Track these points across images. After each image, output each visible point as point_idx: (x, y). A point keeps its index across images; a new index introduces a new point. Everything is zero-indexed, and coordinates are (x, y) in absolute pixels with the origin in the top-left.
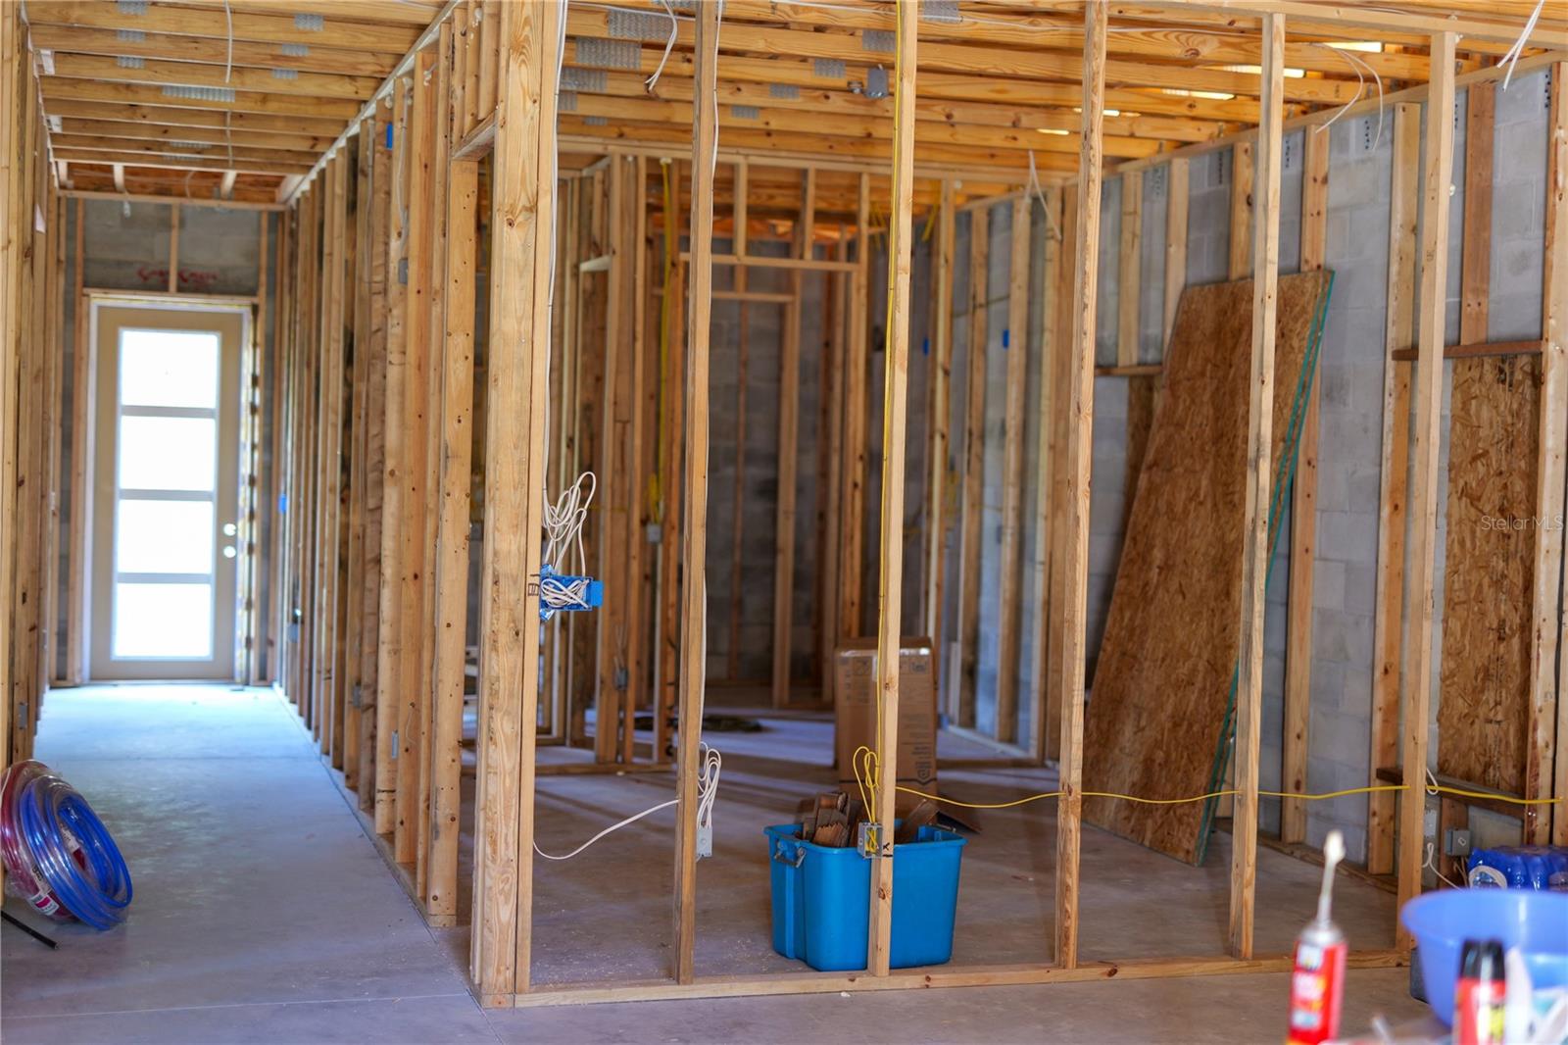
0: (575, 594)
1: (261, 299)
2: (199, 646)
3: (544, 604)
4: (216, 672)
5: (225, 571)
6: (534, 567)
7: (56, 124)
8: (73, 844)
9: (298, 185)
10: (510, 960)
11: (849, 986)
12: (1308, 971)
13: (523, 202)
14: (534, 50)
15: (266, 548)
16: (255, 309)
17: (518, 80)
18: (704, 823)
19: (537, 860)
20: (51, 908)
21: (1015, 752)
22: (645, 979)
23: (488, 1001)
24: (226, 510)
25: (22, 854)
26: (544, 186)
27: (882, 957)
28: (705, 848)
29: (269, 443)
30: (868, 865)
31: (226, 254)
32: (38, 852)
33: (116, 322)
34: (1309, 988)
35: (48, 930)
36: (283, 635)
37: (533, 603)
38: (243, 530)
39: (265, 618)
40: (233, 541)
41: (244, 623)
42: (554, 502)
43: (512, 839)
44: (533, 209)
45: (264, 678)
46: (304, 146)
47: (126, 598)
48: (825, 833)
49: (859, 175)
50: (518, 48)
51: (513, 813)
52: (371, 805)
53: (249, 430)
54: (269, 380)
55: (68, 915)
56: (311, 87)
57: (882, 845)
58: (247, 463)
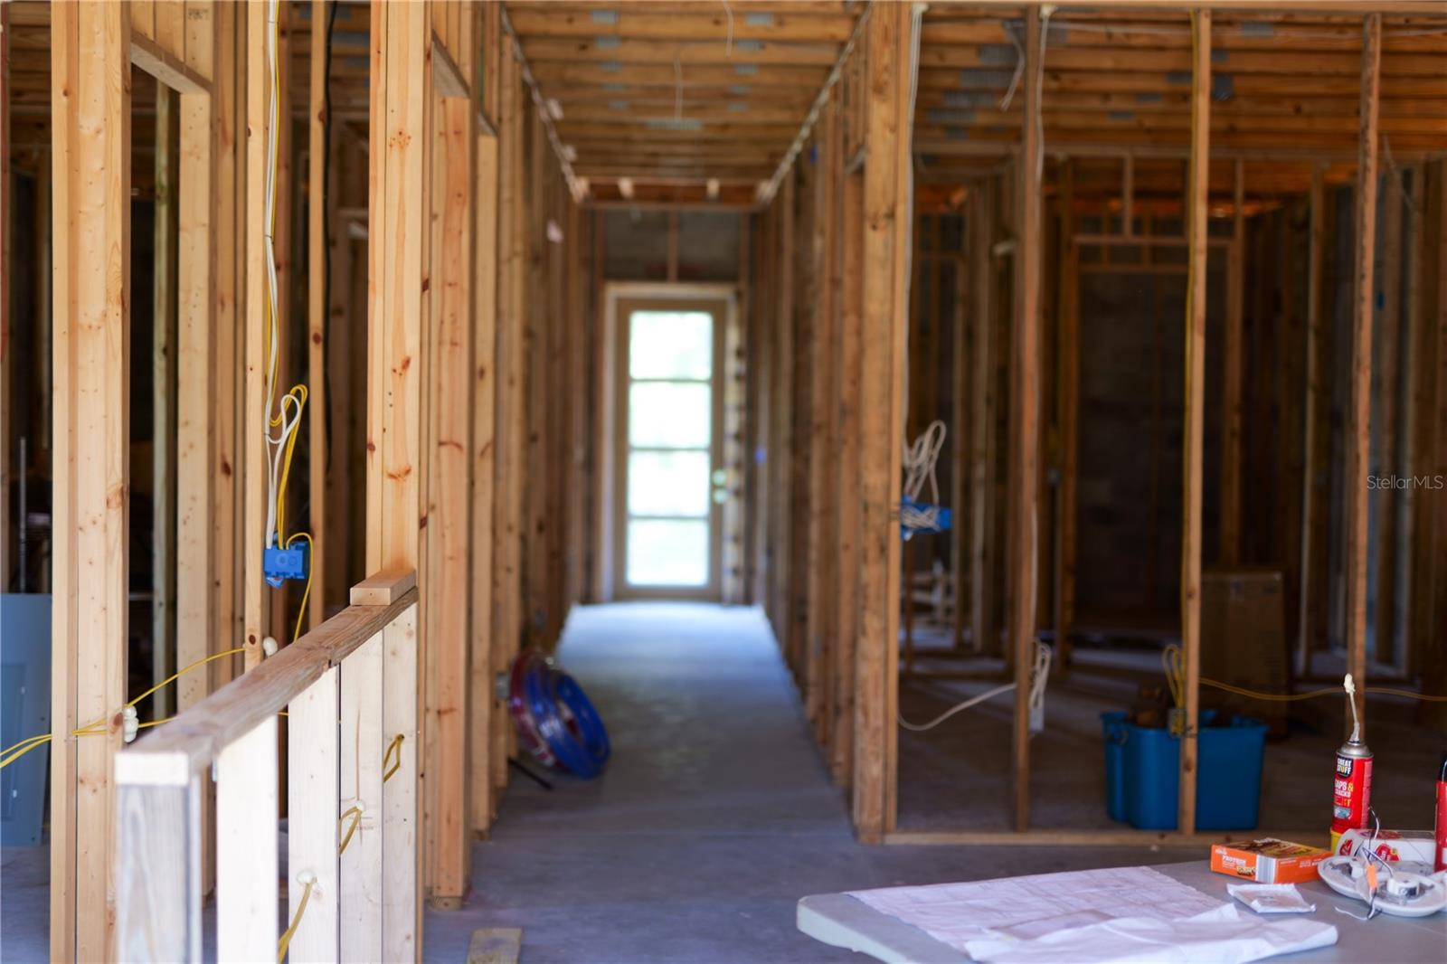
0: (928, 519)
1: (743, 285)
2: (695, 573)
3: (904, 528)
4: (709, 595)
5: (716, 513)
6: (895, 496)
7: (569, 153)
8: (567, 713)
9: (767, 189)
10: (879, 805)
11: (1158, 840)
12: (1343, 777)
13: (884, 210)
14: (891, 90)
15: (748, 492)
16: (739, 295)
17: (879, 113)
18: (1036, 703)
19: (901, 729)
20: (550, 761)
21: (1389, 671)
22: (993, 828)
23: (864, 838)
24: (717, 462)
25: (528, 719)
26: (901, 197)
27: (1189, 820)
28: (1037, 723)
29: (750, 407)
30: (1176, 743)
31: (715, 248)
32: (540, 718)
33: (627, 308)
34: (1344, 789)
35: (548, 777)
36: (761, 563)
37: (895, 527)
38: (727, 477)
39: (749, 552)
40: (721, 487)
41: (732, 555)
42: (911, 444)
43: (880, 711)
44: (891, 215)
45: (747, 600)
46: (762, 160)
47: (638, 535)
48: (1145, 717)
49: (1233, 162)
50: (879, 89)
51: (881, 691)
52: (804, 695)
53: (733, 395)
54: (749, 352)
55: (562, 767)
56: (758, 116)
57: (1186, 729)
58: (733, 422)
